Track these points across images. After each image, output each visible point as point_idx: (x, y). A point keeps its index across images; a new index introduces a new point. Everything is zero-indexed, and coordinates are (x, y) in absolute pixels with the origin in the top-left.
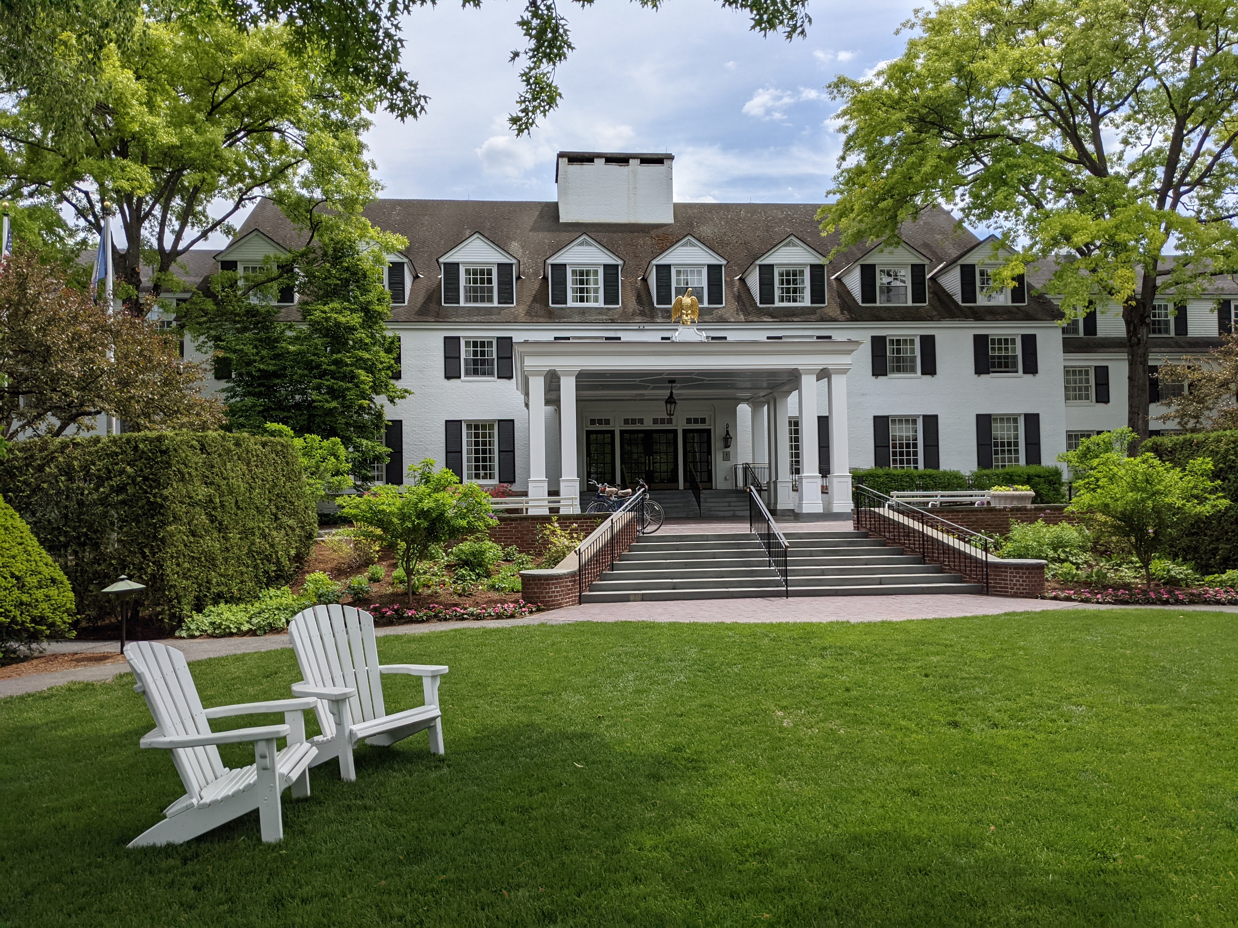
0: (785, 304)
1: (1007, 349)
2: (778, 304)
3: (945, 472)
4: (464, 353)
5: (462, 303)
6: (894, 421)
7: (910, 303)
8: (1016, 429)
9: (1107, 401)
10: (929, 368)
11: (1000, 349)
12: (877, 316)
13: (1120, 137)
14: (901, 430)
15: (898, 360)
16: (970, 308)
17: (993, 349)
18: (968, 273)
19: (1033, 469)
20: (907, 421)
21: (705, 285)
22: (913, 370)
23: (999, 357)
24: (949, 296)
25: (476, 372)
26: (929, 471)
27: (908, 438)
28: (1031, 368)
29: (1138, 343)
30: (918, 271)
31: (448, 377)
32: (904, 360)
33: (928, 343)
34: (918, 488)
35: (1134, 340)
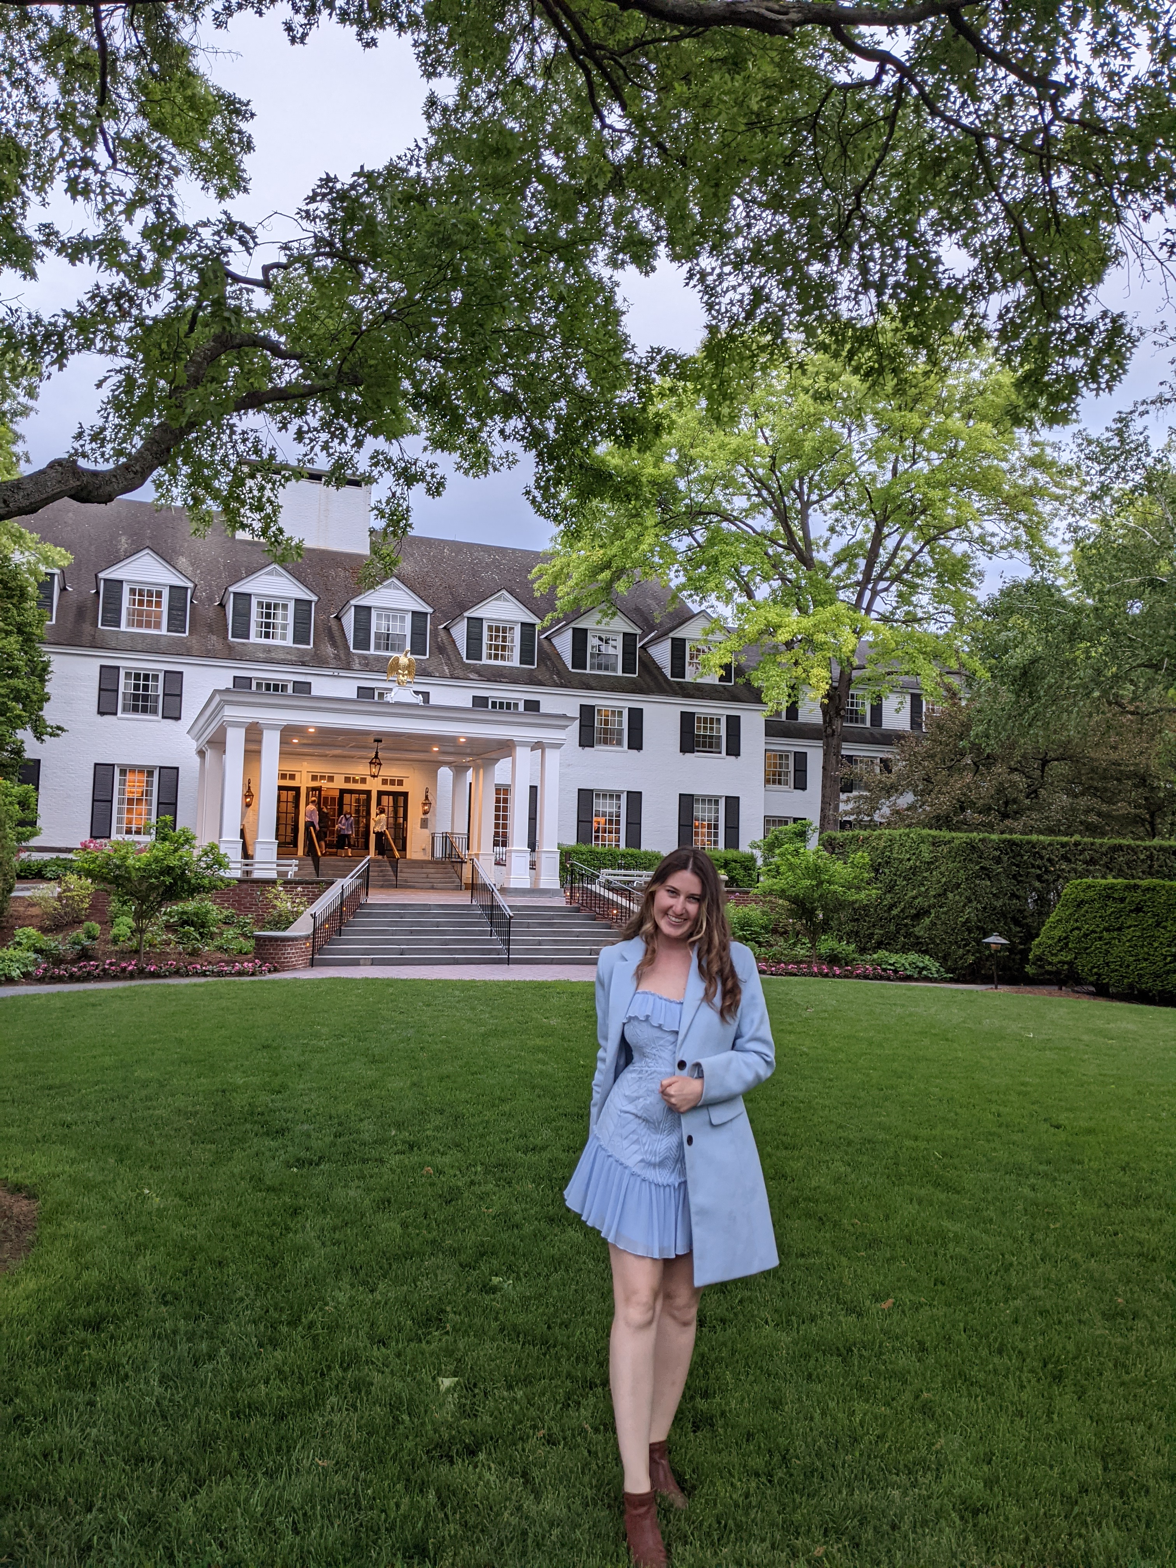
0: (492, 662)
1: (712, 729)
2: (485, 661)
3: (646, 853)
4: (124, 686)
5: (123, 627)
6: (598, 795)
7: (620, 673)
8: (717, 811)
9: (804, 788)
10: (636, 743)
11: (705, 728)
12: (586, 684)
13: (827, 525)
14: (604, 806)
15: (606, 731)
16: (678, 683)
17: (699, 728)
18: (678, 646)
19: (731, 854)
20: (611, 796)
21: (408, 632)
22: (619, 743)
23: (705, 736)
24: (659, 669)
25: (135, 709)
26: (632, 850)
27: (611, 814)
28: (734, 750)
29: (833, 735)
30: (628, 639)
31: (101, 713)
32: (612, 731)
33: (636, 716)
34: (620, 867)
35: (829, 731)
